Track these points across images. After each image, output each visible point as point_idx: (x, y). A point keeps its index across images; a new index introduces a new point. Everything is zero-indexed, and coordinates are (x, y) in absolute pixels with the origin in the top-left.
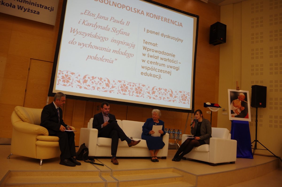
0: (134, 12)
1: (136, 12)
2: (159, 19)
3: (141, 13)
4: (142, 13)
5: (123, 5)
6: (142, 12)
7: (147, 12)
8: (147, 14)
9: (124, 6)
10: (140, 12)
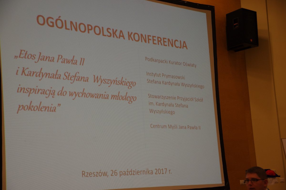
0: (108, 36)
1: (110, 36)
2: (149, 42)
3: (120, 36)
4: (122, 35)
5: (88, 25)
6: (120, 33)
7: (128, 32)
8: (129, 36)
9: (90, 28)
10: (118, 33)
